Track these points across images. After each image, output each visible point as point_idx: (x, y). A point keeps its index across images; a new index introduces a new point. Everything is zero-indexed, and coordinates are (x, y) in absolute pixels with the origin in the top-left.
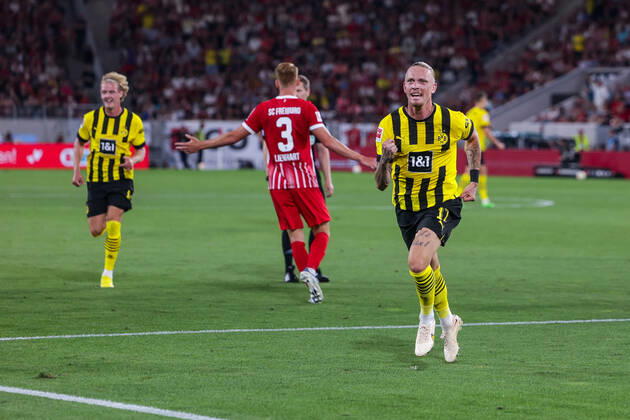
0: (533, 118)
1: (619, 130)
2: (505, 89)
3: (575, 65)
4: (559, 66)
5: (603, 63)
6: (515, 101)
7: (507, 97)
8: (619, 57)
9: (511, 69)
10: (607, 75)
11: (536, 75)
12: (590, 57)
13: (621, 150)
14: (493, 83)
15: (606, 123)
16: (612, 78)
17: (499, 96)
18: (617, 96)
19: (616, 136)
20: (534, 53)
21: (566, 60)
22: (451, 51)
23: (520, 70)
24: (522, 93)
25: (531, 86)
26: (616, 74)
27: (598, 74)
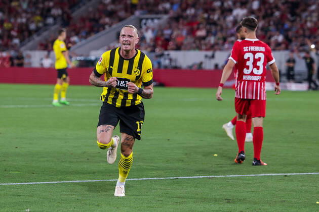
0: (106, 48)
1: (162, 55)
2: (87, 29)
3: (132, 13)
4: (122, 14)
5: (150, 12)
6: (93, 36)
7: (88, 34)
8: (160, 8)
9: (92, 16)
10: (152, 19)
11: (107, 20)
12: (142, 8)
13: (162, 68)
14: (78, 25)
15: (153, 51)
16: (156, 21)
17: (83, 34)
18: (160, 33)
19: (158, 59)
20: (105, 5)
21: (126, 10)
22: (51, 4)
23: (97, 16)
24: (98, 32)
25: (103, 27)
26: (159, 19)
27: (147, 19)
